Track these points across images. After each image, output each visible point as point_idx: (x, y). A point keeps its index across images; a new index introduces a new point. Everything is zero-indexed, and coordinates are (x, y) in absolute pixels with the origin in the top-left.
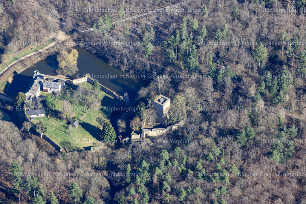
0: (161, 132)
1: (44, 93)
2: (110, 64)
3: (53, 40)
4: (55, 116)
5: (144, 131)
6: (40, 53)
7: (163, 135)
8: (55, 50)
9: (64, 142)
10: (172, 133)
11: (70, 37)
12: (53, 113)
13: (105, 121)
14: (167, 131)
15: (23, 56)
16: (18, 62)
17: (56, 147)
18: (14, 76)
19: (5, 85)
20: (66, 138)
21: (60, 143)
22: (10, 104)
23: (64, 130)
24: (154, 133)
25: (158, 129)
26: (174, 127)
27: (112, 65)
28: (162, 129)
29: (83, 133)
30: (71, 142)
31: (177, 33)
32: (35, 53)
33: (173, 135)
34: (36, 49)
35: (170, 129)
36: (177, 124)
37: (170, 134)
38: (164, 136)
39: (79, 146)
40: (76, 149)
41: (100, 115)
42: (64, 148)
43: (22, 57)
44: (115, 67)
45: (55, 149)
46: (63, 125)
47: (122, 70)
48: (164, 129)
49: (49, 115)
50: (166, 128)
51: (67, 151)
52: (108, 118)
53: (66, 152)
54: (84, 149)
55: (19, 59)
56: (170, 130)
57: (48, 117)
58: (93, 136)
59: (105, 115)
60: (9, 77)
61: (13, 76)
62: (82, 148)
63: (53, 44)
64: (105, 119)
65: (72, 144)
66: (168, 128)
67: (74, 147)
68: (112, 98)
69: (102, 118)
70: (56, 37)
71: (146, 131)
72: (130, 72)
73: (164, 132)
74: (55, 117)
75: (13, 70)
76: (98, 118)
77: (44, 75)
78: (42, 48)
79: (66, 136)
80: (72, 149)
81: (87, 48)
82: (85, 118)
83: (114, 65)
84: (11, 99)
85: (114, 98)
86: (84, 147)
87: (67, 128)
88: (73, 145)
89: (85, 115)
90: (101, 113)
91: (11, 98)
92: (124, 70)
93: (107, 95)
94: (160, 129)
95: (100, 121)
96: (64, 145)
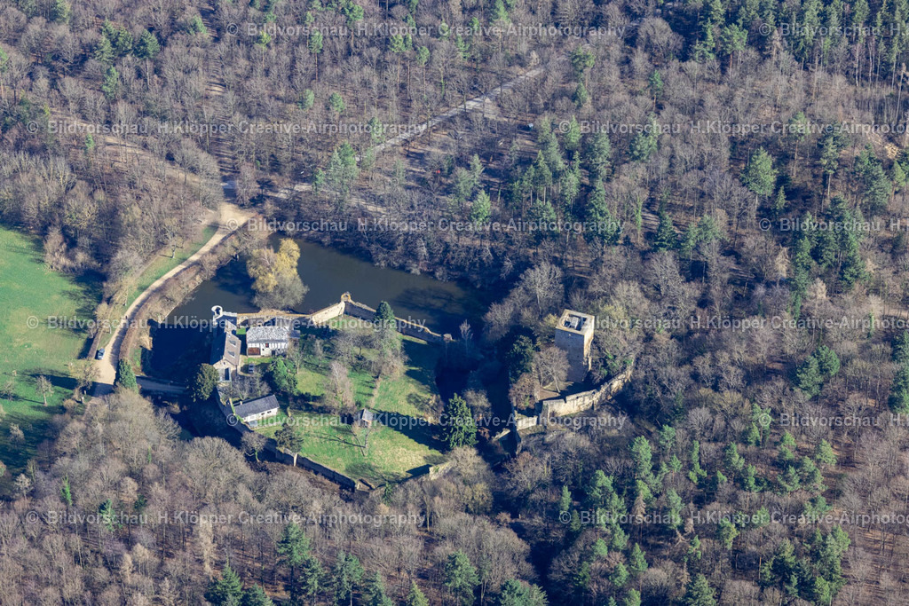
0: (587, 401)
1: (252, 359)
2: (378, 264)
3: (214, 227)
4: (304, 408)
5: (547, 406)
6: (197, 263)
7: (593, 407)
8: (229, 251)
9: (356, 466)
10: (612, 399)
11: (253, 214)
12: (299, 401)
13: (429, 400)
14: (601, 397)
15: (157, 279)
16: (149, 296)
17: (339, 483)
18: (151, 331)
19: (140, 356)
20: (356, 456)
21: (347, 470)
22: (176, 398)
23: (342, 438)
24: (573, 406)
25: (579, 395)
26: (616, 384)
27: (383, 264)
28: (588, 393)
29: (391, 438)
30: (373, 464)
31: (540, 159)
32: (181, 267)
33: (615, 404)
34: (181, 256)
35: (607, 390)
36: (622, 376)
37: (608, 404)
38: (595, 409)
39: (395, 471)
40: (391, 477)
41: (413, 388)
42: (362, 481)
43: (153, 282)
44: (394, 268)
45: (339, 486)
46: (334, 428)
47: (413, 272)
48: (594, 393)
49: (288, 409)
50: (598, 387)
51: (373, 486)
52: (433, 391)
53: (371, 488)
54: (410, 475)
55: (150, 288)
56: (608, 392)
57: (290, 414)
58: (416, 441)
59: (423, 387)
60: (140, 334)
61: (148, 332)
62: (403, 474)
63: (217, 238)
64: (428, 396)
65: (377, 468)
66: (603, 389)
67: (384, 475)
68: (422, 342)
69: (419, 394)
70: (218, 219)
71: (552, 405)
72: (437, 274)
73: (595, 399)
74: (305, 411)
75: (145, 315)
76: (410, 396)
77: (235, 315)
78: (194, 252)
79: (353, 453)
80: (381, 481)
81: (305, 235)
82: (378, 400)
83: (389, 265)
84: (173, 387)
85: (428, 342)
86: (408, 469)
87: (348, 432)
88: (381, 471)
89: (375, 392)
90: (412, 382)
91: (171, 384)
92: (419, 273)
93: (408, 338)
94: (584, 393)
95: (417, 401)
96: (357, 473)
